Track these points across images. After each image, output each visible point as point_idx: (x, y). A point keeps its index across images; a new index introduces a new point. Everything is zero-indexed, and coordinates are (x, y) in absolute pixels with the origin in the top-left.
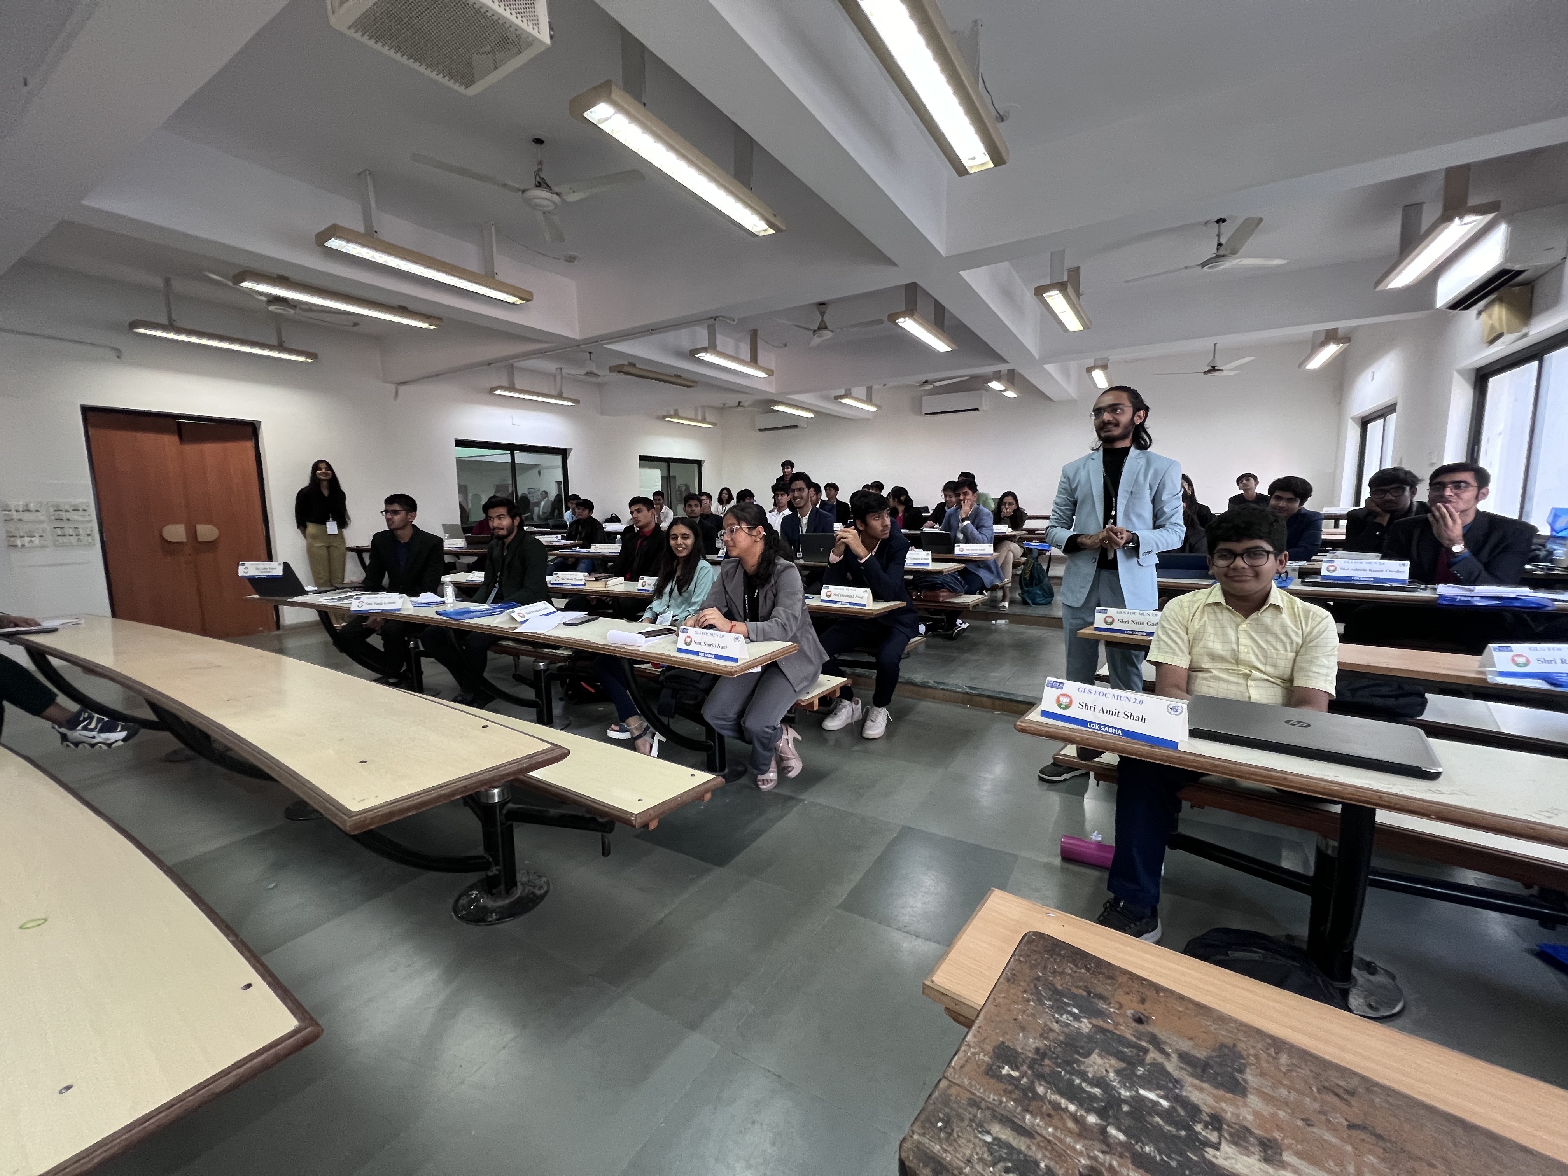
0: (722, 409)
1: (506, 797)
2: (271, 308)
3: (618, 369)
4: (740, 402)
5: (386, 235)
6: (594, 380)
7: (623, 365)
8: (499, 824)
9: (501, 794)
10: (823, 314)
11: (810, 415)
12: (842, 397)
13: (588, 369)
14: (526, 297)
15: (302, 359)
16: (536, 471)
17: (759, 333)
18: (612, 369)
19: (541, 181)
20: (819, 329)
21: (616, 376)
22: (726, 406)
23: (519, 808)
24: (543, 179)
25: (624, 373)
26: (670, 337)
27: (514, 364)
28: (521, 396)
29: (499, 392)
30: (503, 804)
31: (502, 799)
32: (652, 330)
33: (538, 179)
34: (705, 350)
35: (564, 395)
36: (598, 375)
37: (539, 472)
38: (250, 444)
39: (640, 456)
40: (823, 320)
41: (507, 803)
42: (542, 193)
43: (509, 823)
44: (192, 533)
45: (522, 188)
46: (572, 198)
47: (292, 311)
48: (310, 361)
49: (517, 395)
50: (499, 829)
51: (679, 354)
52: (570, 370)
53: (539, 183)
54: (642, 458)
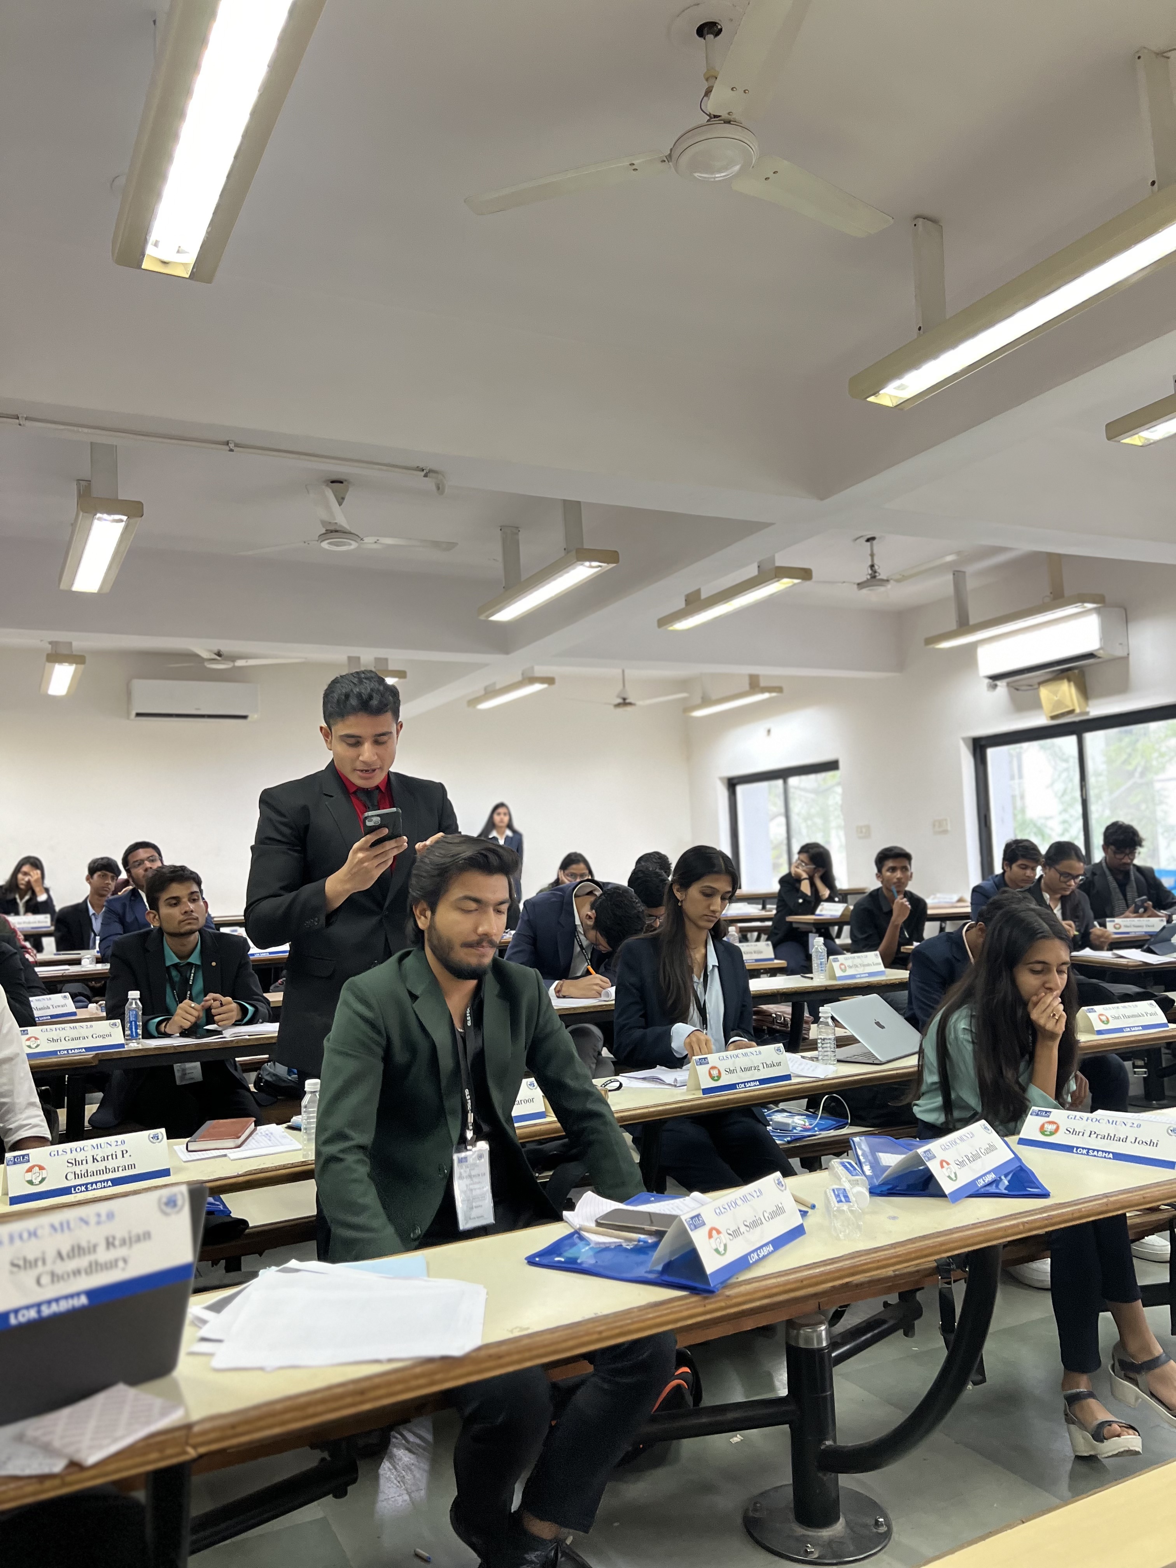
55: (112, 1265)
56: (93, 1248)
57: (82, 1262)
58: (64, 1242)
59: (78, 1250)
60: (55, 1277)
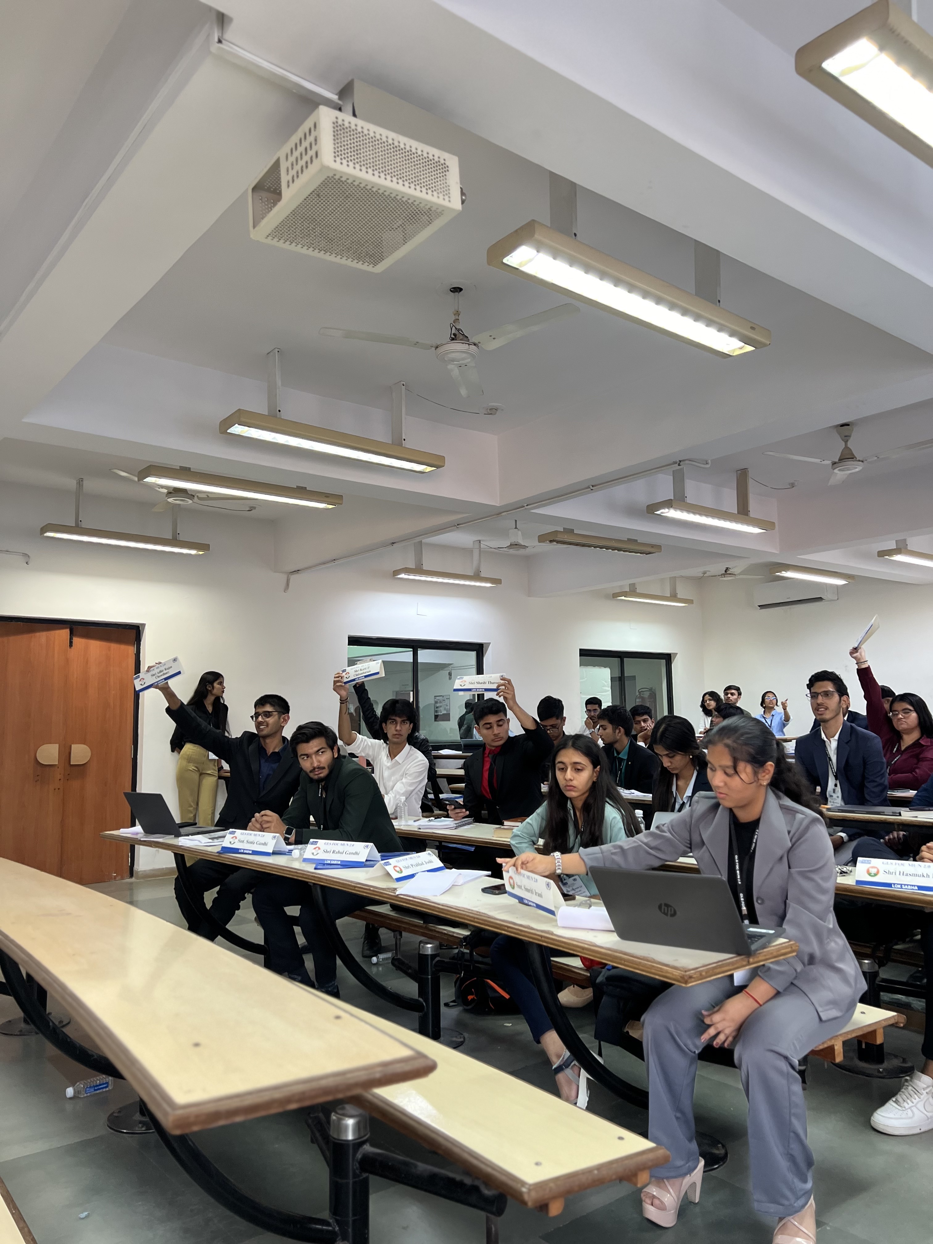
0: (701, 581)
1: (362, 1134)
2: (170, 500)
3: (552, 538)
4: (727, 569)
5: (289, 413)
6: (522, 552)
7: (556, 532)
8: (351, 1174)
9: (358, 1127)
10: (846, 438)
11: (840, 582)
12: (890, 552)
13: (513, 540)
14: (437, 462)
15: (193, 552)
16: (445, 673)
17: (751, 474)
18: (542, 539)
19: (457, 333)
20: (841, 460)
21: (547, 547)
22: (708, 574)
23: (379, 1154)
24: (458, 330)
25: (558, 542)
26: (620, 492)
27: (423, 541)
28: (429, 579)
29: (402, 576)
30: (358, 1144)
31: (357, 1137)
32: (591, 486)
33: (454, 331)
34: (668, 504)
35: (483, 575)
36: (525, 547)
37: (450, 674)
38: (132, 650)
39: (580, 650)
40: (846, 447)
41: (363, 1143)
42: (458, 346)
43: (365, 1175)
44: (66, 754)
45: (435, 345)
46: (493, 345)
47: (190, 502)
48: (201, 553)
49: (423, 578)
50: (351, 1182)
51: (632, 511)
52: (491, 543)
53: (454, 335)
54: (584, 653)
55: (167, 673)
56: (163, 671)
57: (162, 673)
58: (158, 670)
59: (161, 672)
60: (159, 677)
